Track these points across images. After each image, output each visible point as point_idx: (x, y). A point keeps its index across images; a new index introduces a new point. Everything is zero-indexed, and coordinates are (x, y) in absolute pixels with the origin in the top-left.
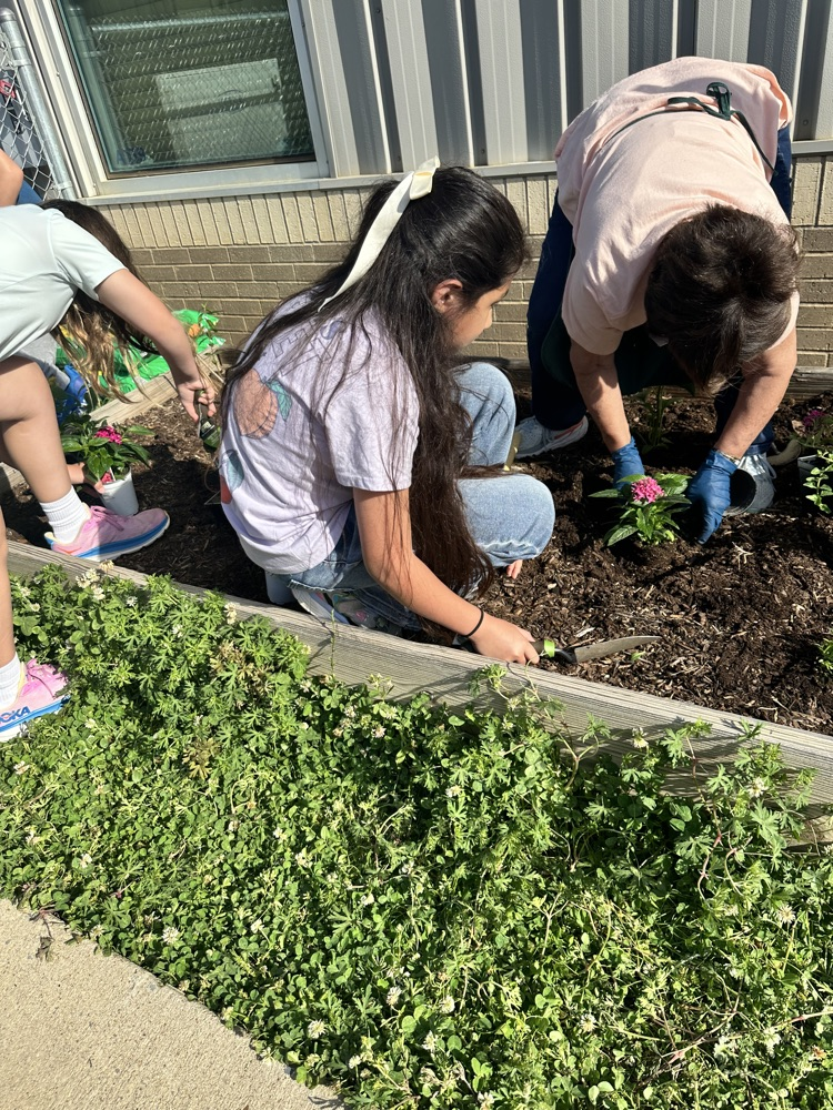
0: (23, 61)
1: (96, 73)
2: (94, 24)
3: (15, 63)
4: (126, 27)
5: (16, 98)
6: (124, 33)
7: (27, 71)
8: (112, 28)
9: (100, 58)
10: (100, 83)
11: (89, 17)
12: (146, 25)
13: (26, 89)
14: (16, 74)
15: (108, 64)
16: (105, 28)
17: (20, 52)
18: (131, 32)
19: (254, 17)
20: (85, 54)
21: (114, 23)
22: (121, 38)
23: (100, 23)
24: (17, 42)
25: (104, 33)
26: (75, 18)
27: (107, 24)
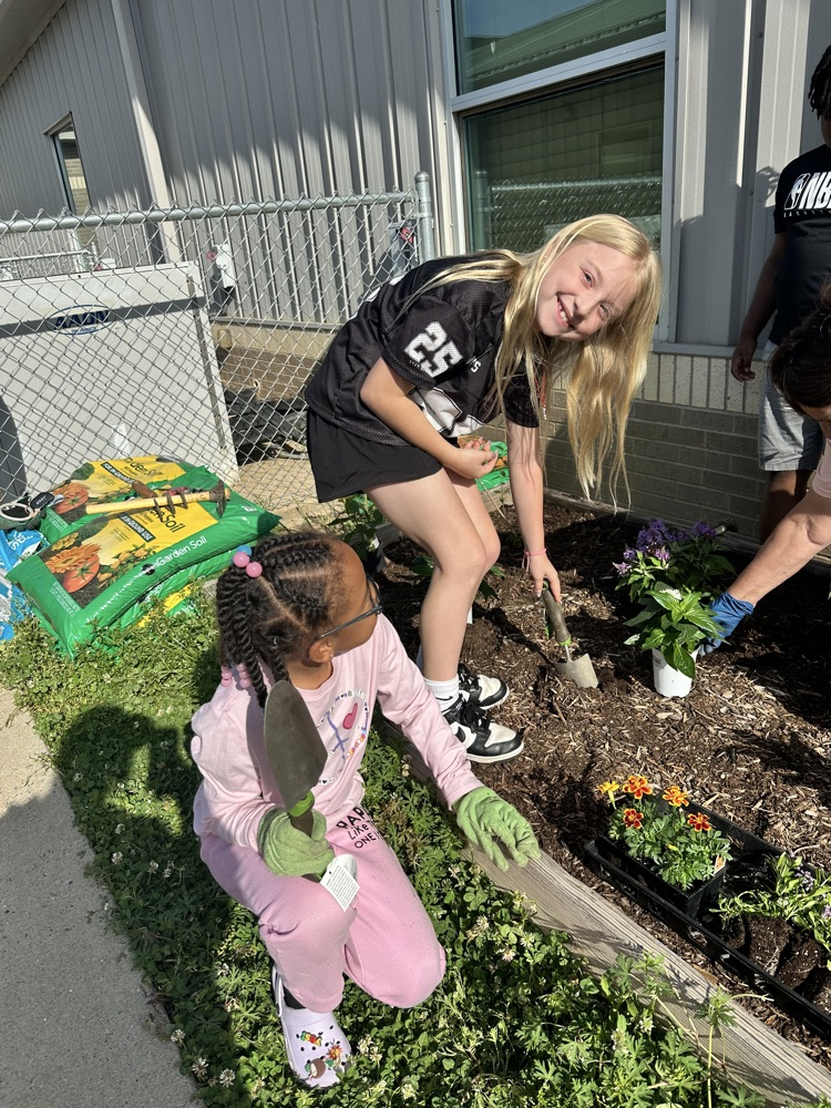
0: (426, 214)
1: (485, 226)
2: (495, 185)
3: (418, 215)
4: (521, 188)
5: (412, 244)
6: (519, 192)
7: (426, 222)
8: (509, 189)
9: (493, 213)
10: (486, 234)
11: (491, 180)
12: (541, 186)
13: (422, 236)
14: (417, 224)
15: (498, 219)
16: (504, 189)
17: (426, 207)
18: (526, 191)
19: (646, 180)
20: (480, 209)
21: (512, 184)
22: (515, 196)
23: (500, 184)
24: (425, 199)
25: (501, 192)
26: (479, 181)
27: (506, 184)
